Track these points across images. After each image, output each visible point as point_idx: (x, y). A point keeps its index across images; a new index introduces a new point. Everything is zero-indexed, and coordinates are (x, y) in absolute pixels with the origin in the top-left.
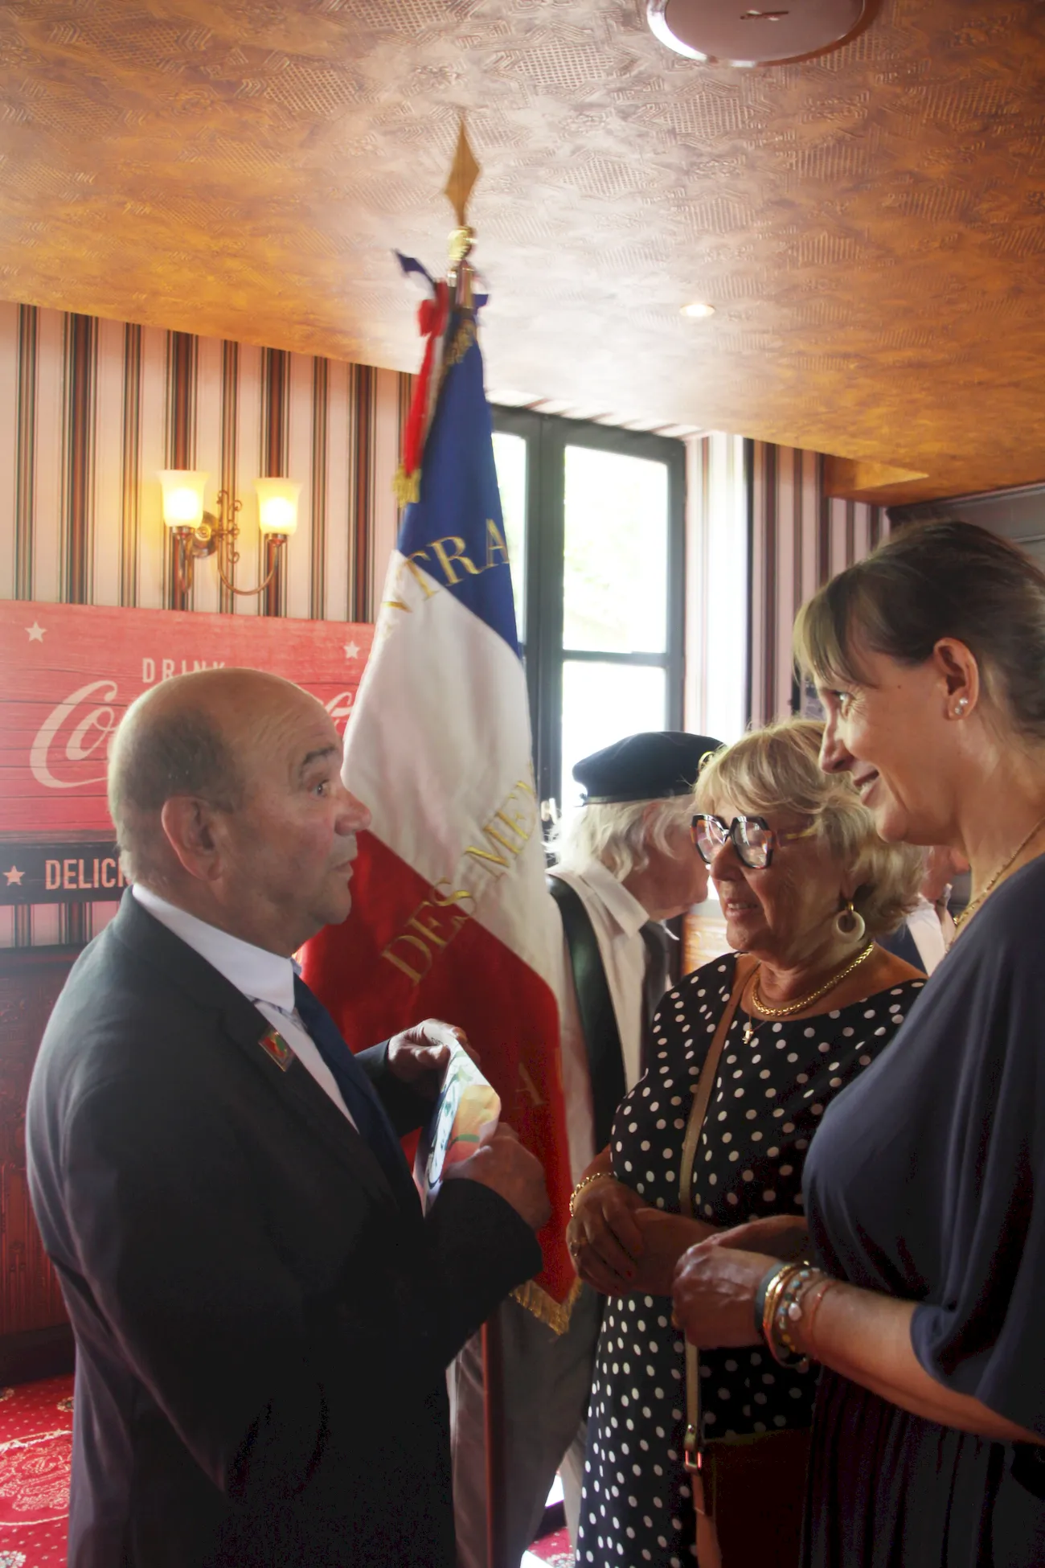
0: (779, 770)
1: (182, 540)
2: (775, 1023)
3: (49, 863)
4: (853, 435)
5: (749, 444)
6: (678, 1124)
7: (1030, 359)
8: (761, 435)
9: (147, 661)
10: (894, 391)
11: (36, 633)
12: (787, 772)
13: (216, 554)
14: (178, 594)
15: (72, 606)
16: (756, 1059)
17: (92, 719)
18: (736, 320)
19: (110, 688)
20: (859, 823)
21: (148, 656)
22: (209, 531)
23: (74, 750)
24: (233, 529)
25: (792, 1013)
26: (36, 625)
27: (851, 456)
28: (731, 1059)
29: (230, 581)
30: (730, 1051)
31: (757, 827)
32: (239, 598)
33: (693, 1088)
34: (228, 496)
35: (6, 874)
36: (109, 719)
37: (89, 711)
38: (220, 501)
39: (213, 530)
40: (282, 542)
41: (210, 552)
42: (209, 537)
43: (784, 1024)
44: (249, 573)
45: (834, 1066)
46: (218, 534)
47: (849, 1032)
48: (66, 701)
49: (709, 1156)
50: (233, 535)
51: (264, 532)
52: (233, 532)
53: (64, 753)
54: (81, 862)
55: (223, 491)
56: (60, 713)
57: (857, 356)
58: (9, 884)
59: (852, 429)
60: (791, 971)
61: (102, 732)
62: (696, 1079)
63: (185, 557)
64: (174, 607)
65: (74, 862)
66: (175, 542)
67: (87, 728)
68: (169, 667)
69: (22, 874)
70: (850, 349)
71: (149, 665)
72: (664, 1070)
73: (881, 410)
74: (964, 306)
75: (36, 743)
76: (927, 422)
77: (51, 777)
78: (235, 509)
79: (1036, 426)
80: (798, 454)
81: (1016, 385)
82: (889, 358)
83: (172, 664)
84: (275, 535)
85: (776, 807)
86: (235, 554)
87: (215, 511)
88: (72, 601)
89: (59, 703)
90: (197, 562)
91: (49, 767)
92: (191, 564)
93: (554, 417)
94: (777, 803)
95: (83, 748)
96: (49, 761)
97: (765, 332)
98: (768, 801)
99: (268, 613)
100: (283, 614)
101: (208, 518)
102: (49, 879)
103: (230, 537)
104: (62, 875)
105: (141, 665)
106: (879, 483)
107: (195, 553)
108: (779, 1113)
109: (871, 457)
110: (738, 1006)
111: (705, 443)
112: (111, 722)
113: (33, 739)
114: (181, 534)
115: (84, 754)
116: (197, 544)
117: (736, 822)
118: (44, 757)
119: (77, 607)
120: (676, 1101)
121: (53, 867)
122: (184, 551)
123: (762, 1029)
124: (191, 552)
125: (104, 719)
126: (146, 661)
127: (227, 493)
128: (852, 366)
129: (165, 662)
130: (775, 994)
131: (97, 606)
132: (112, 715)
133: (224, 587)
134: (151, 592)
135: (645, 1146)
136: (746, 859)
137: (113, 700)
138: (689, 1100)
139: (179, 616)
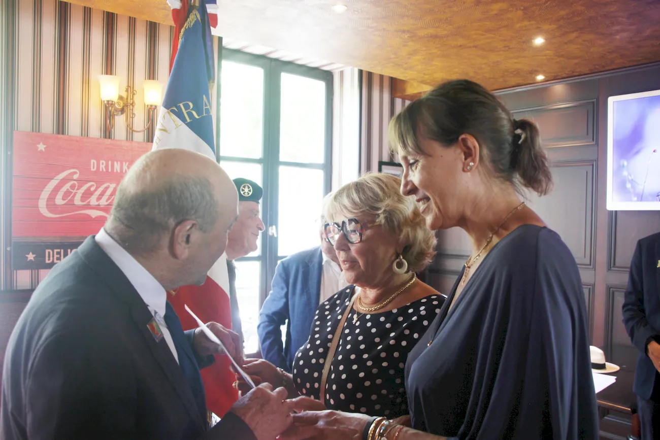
0: (361, 195)
1: (109, 107)
2: (367, 314)
3: (47, 251)
4: (406, 69)
5: (361, 72)
6: (321, 361)
7: (482, 35)
8: (366, 68)
10: (424, 49)
11: (41, 147)
12: (365, 196)
13: (125, 114)
14: (107, 132)
15: (58, 135)
16: (358, 331)
17: (67, 186)
18: (356, 13)
19: (75, 173)
20: (401, 216)
21: (93, 159)
22: (122, 105)
23: (59, 201)
24: (133, 103)
25: (375, 310)
26: (41, 144)
27: (404, 79)
28: (347, 331)
29: (131, 126)
30: (347, 328)
31: (353, 223)
32: (135, 134)
33: (329, 345)
34: (130, 88)
35: (27, 256)
36: (75, 186)
37: (67, 182)
38: (127, 91)
39: (123, 104)
40: (154, 109)
41: (122, 114)
42: (121, 107)
43: (371, 315)
44: (139, 122)
45: (392, 334)
46: (126, 105)
47: (400, 319)
48: (55, 178)
49: (333, 376)
50: (133, 106)
51: (146, 104)
52: (133, 104)
53: (55, 201)
54: (62, 251)
55: (128, 86)
56: (53, 183)
57: (408, 31)
58: (28, 260)
59: (405, 66)
60: (375, 290)
61: (73, 192)
62: (331, 340)
63: (110, 115)
64: (105, 137)
65: (59, 250)
66: (106, 108)
67: (65, 190)
68: (103, 164)
69: (34, 256)
70: (406, 28)
71: (94, 163)
72: (317, 336)
73: (418, 57)
74: (455, 9)
75: (41, 197)
76: (437, 63)
77: (48, 212)
78: (134, 94)
79: (483, 66)
80: (381, 77)
81: (475, 47)
82: (422, 33)
83: (104, 162)
84: (151, 106)
85: (361, 212)
86: (133, 114)
87: (124, 95)
88: (58, 133)
89: (52, 179)
90: (116, 117)
91: (47, 208)
92: (114, 118)
93: (276, 60)
94: (361, 210)
95: (63, 199)
96: (47, 205)
97: (369, 19)
98: (358, 210)
99: (148, 141)
101: (121, 98)
102: (47, 258)
103: (131, 106)
104: (53, 257)
105: (90, 162)
106: (415, 92)
107: (115, 114)
108: (365, 356)
109: (413, 79)
110: (352, 307)
111: (342, 73)
112: (76, 188)
113: (40, 195)
114: (108, 104)
115: (63, 202)
116: (116, 110)
117: (344, 223)
118: (45, 203)
119: (61, 136)
120: (321, 350)
121: (49, 253)
122: (110, 112)
123: (362, 318)
124: (113, 112)
125: (73, 187)
126: (92, 161)
127: (130, 87)
128: (406, 36)
129: (101, 162)
130: (367, 301)
131: (70, 136)
132: (77, 185)
133: (128, 128)
134: (95, 130)
135: (306, 371)
136: (350, 239)
137: (78, 178)
138: (327, 350)
139: (108, 141)
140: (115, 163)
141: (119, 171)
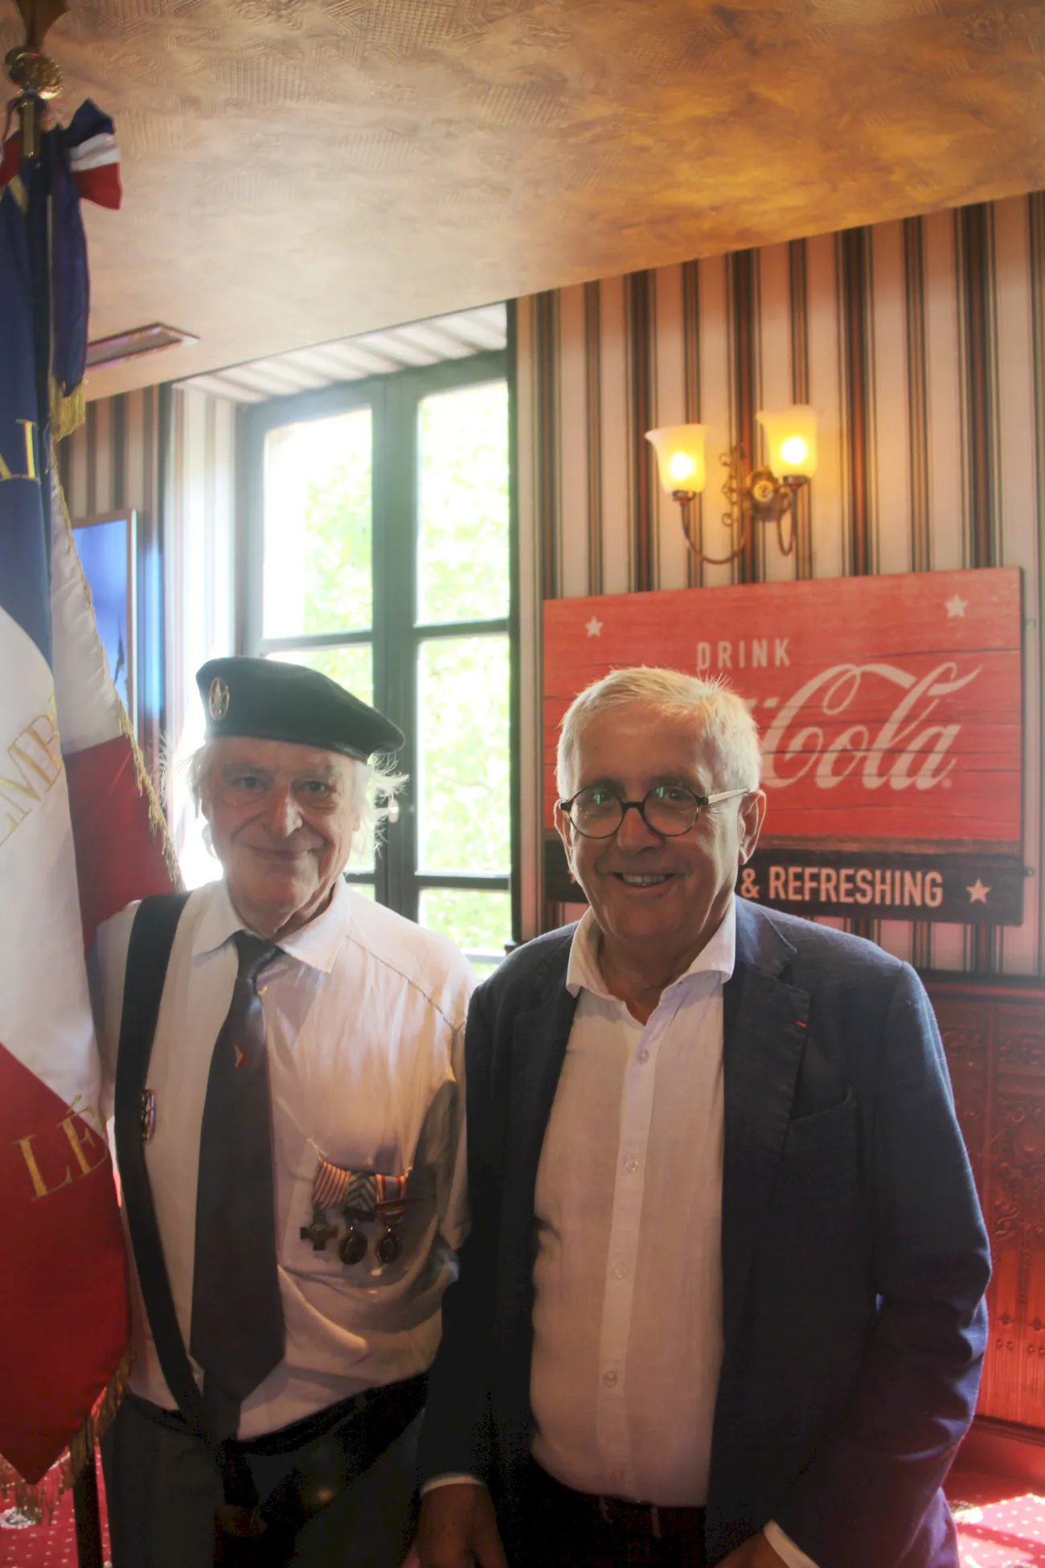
9: (703, 647)
14: (748, 566)
15: (638, 595)
21: (702, 639)
64: (742, 582)
68: (725, 649)
71: (704, 651)
83: (728, 645)
88: (638, 590)
99: (855, 572)
100: (875, 572)
105: (695, 651)
119: (643, 595)
126: (701, 645)
129: (722, 644)
131: (663, 591)
139: (747, 591)
140: (755, 644)
141: (764, 663)
